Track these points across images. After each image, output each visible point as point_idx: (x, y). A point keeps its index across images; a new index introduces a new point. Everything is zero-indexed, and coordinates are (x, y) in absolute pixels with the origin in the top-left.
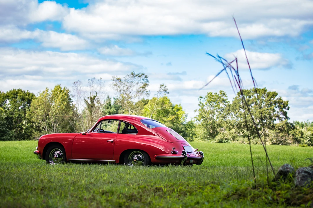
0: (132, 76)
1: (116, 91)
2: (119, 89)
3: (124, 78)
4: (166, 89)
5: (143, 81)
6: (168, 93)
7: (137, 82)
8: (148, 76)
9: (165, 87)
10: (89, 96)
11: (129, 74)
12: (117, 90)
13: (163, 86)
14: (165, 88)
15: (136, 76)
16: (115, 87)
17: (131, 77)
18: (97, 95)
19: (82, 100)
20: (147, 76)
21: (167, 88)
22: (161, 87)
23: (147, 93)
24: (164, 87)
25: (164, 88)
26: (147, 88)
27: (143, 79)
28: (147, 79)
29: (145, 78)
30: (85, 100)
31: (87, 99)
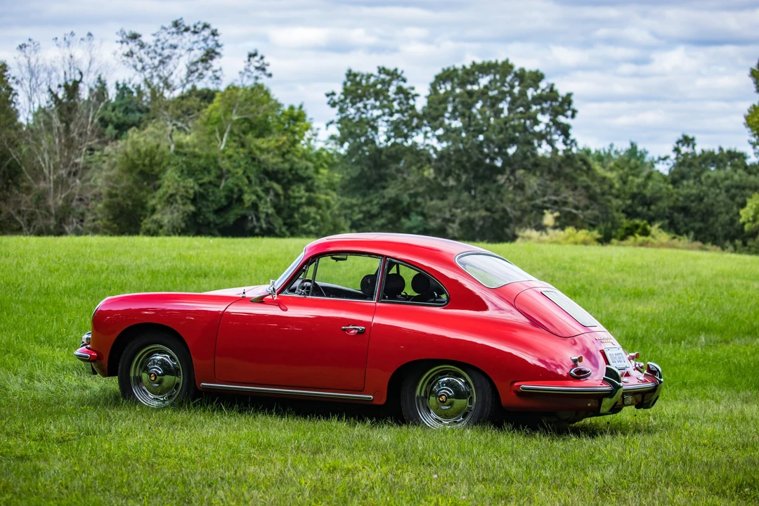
0: (174, 30)
1: (134, 70)
2: (140, 66)
3: (154, 35)
4: (264, 64)
5: (202, 44)
6: (270, 75)
7: (189, 45)
8: (219, 32)
9: (262, 58)
10: (62, 82)
11: (168, 24)
12: (135, 67)
13: (255, 55)
14: (261, 62)
15: (187, 30)
16: (130, 60)
17: (173, 33)
18: (83, 80)
19: (43, 92)
20: (216, 30)
21: (265, 60)
22: (249, 60)
23: (215, 76)
24: (257, 58)
25: (257, 61)
26: (216, 63)
27: (205, 40)
28: (216, 38)
29: (211, 37)
30: (52, 92)
31: (54, 89)
